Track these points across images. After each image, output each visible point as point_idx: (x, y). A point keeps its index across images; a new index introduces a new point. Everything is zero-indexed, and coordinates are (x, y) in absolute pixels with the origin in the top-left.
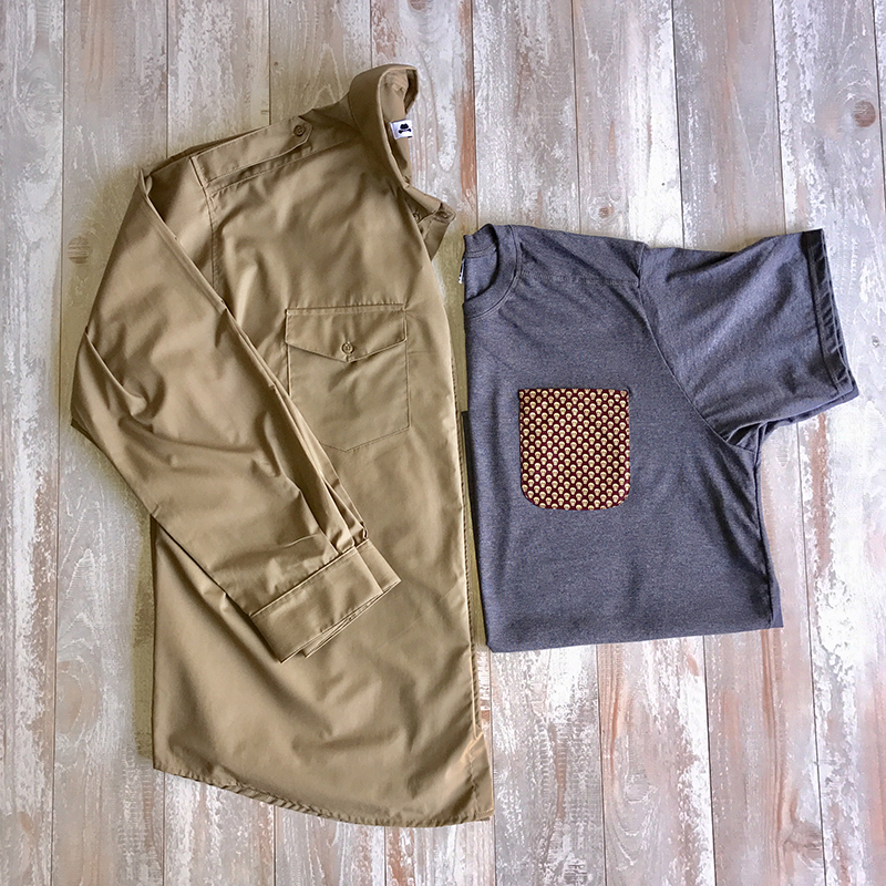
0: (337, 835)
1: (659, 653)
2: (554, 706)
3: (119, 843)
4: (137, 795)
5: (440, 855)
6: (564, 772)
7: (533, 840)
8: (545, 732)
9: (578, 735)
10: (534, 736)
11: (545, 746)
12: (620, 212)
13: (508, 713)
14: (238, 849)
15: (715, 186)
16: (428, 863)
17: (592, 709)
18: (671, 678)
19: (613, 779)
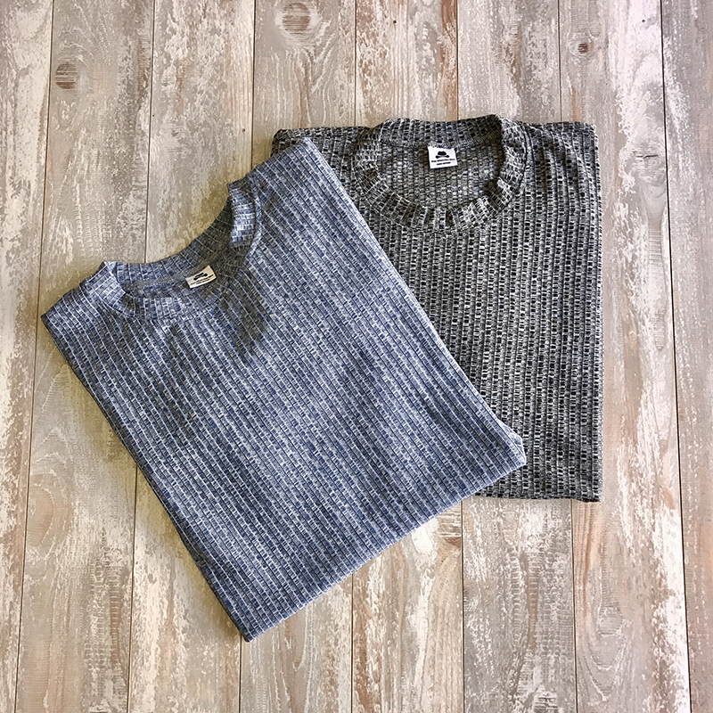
0: (304, 658)
1: (634, 485)
2: (527, 534)
3: (85, 658)
4: (104, 611)
5: (408, 683)
6: (536, 602)
7: (503, 670)
8: (517, 561)
9: (550, 565)
10: (505, 565)
11: (516, 575)
12: (600, 48)
13: (479, 540)
14: (203, 668)
15: (696, 21)
16: (395, 690)
17: (565, 539)
18: (647, 510)
19: (585, 612)
